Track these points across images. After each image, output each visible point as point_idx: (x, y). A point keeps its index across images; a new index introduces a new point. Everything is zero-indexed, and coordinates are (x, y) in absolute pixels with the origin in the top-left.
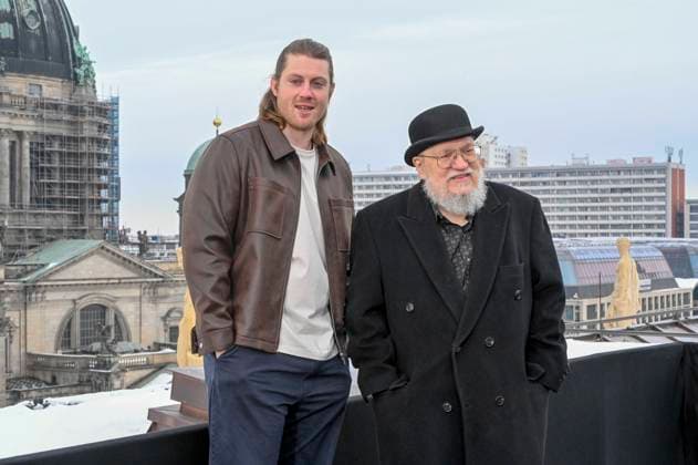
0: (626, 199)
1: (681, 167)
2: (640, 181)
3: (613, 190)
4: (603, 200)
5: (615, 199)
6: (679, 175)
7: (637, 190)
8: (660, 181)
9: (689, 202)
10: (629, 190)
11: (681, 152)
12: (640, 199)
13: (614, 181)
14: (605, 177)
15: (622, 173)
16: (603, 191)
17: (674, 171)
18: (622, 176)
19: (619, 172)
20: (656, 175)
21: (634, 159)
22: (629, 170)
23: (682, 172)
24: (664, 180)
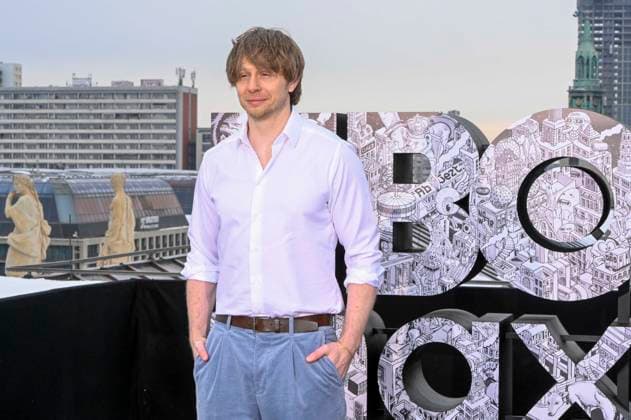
0: (133, 126)
1: (193, 92)
2: (149, 106)
3: (118, 116)
4: (107, 126)
5: (121, 126)
6: (190, 100)
7: (143, 116)
8: (170, 106)
9: (202, 130)
10: (136, 115)
11: (193, 75)
12: (147, 126)
13: (120, 105)
14: (109, 101)
15: (128, 97)
16: (108, 116)
17: (186, 95)
18: (129, 100)
19: (125, 95)
20: (165, 100)
21: (142, 81)
22: (137, 93)
23: (195, 97)
24: (175, 105)
